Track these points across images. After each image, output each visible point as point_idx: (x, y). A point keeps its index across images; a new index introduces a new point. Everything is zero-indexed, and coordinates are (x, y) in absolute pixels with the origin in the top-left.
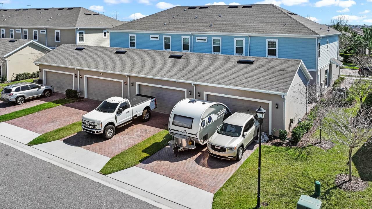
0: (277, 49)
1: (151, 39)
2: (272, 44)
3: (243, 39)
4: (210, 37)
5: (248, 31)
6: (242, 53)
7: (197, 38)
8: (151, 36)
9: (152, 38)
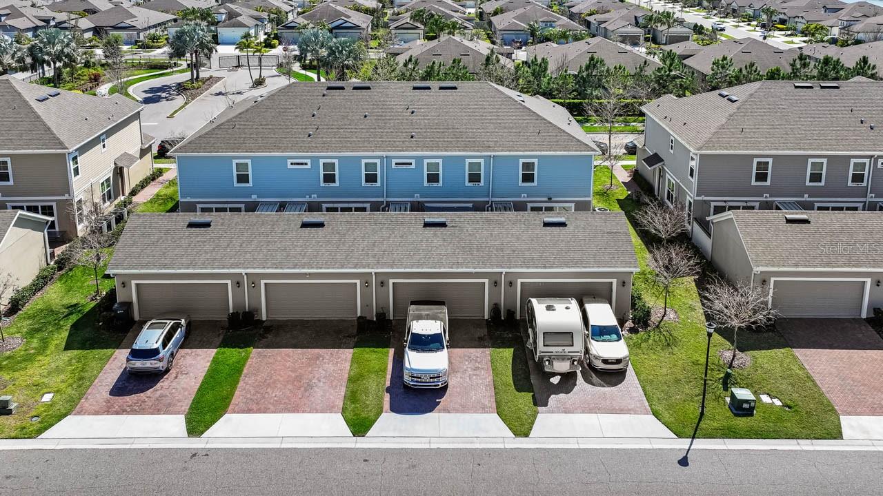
0: (536, 173)
1: (290, 166)
2: (529, 166)
3: (482, 161)
4: (419, 159)
5: (488, 148)
6: (480, 182)
7: (394, 161)
8: (289, 161)
9: (292, 164)
